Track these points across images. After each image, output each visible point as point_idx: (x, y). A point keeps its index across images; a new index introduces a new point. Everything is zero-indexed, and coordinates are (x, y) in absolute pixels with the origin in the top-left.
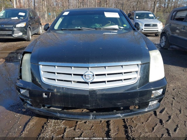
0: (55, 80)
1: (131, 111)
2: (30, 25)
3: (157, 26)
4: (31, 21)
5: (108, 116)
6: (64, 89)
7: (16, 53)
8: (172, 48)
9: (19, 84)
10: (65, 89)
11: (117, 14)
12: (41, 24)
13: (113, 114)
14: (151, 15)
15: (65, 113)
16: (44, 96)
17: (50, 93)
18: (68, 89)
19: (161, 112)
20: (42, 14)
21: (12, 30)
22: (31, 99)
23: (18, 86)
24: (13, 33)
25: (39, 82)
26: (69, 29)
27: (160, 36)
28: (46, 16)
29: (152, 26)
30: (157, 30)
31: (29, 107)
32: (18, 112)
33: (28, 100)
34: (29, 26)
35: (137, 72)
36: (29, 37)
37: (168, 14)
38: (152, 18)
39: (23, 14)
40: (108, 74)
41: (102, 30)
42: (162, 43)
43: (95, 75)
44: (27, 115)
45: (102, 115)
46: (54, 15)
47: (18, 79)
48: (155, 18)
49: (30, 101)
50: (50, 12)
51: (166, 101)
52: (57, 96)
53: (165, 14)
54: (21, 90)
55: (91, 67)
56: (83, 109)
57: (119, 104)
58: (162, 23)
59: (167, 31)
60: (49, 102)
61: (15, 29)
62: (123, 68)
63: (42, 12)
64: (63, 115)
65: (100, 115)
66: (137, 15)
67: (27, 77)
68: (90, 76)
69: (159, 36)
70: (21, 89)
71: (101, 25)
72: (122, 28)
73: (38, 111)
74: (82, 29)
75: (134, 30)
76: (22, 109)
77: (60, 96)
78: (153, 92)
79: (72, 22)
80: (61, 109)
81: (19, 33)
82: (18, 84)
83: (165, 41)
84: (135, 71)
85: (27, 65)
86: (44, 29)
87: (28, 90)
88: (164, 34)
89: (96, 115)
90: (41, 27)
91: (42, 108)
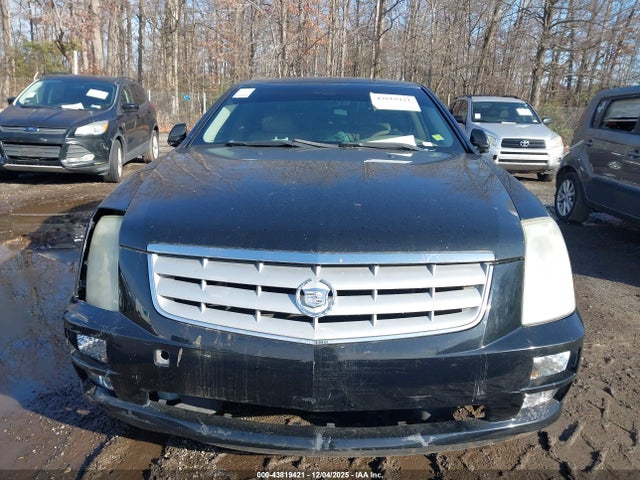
0: (198, 304)
1: (460, 426)
2: (121, 128)
3: (544, 147)
4: (125, 117)
5: (378, 440)
6: (229, 337)
7: (68, 220)
8: (597, 221)
9: (76, 315)
10: (232, 338)
11: (413, 99)
12: (156, 128)
13: (394, 436)
14: (523, 112)
15: (226, 426)
16: (160, 360)
17: (181, 351)
18: (241, 338)
19: (565, 437)
20: (161, 99)
21: (60, 145)
22: (111, 369)
23: (72, 325)
24: (64, 155)
25: (145, 313)
26: (254, 143)
27: (554, 181)
28: (175, 103)
29: (529, 147)
30: (546, 162)
31: (102, 397)
32: (62, 419)
33: (103, 374)
34: (118, 134)
35: (480, 287)
36: (113, 170)
37: (582, 110)
38: (527, 120)
39: (102, 95)
40: (381, 292)
41: (360, 149)
42: (562, 202)
43: (335, 293)
44: (94, 431)
45: (356, 437)
46: (202, 103)
47: (73, 301)
48: (535, 121)
49: (110, 376)
50: (187, 91)
51: (580, 399)
52: (202, 364)
53: (570, 109)
54: (79, 337)
55: (323, 266)
56: (288, 417)
57: (417, 398)
58: (559, 139)
59: (579, 164)
60: (173, 381)
61: (71, 142)
62: (431, 271)
63: (162, 92)
64: (220, 431)
65: (350, 436)
66: (477, 108)
67: (104, 293)
68: (319, 294)
69: (550, 181)
70: (82, 334)
71: (358, 136)
72: (430, 144)
73: (134, 413)
74: (296, 144)
75: (469, 151)
76: (75, 410)
77: (214, 364)
78: (537, 360)
79: (265, 120)
80: (214, 412)
81: (84, 153)
82: (73, 316)
83: (572, 197)
84: (475, 286)
85: (106, 255)
86: (169, 141)
87: (104, 336)
88: (567, 172)
89: (335, 437)
90: (158, 137)
91: (149, 402)
